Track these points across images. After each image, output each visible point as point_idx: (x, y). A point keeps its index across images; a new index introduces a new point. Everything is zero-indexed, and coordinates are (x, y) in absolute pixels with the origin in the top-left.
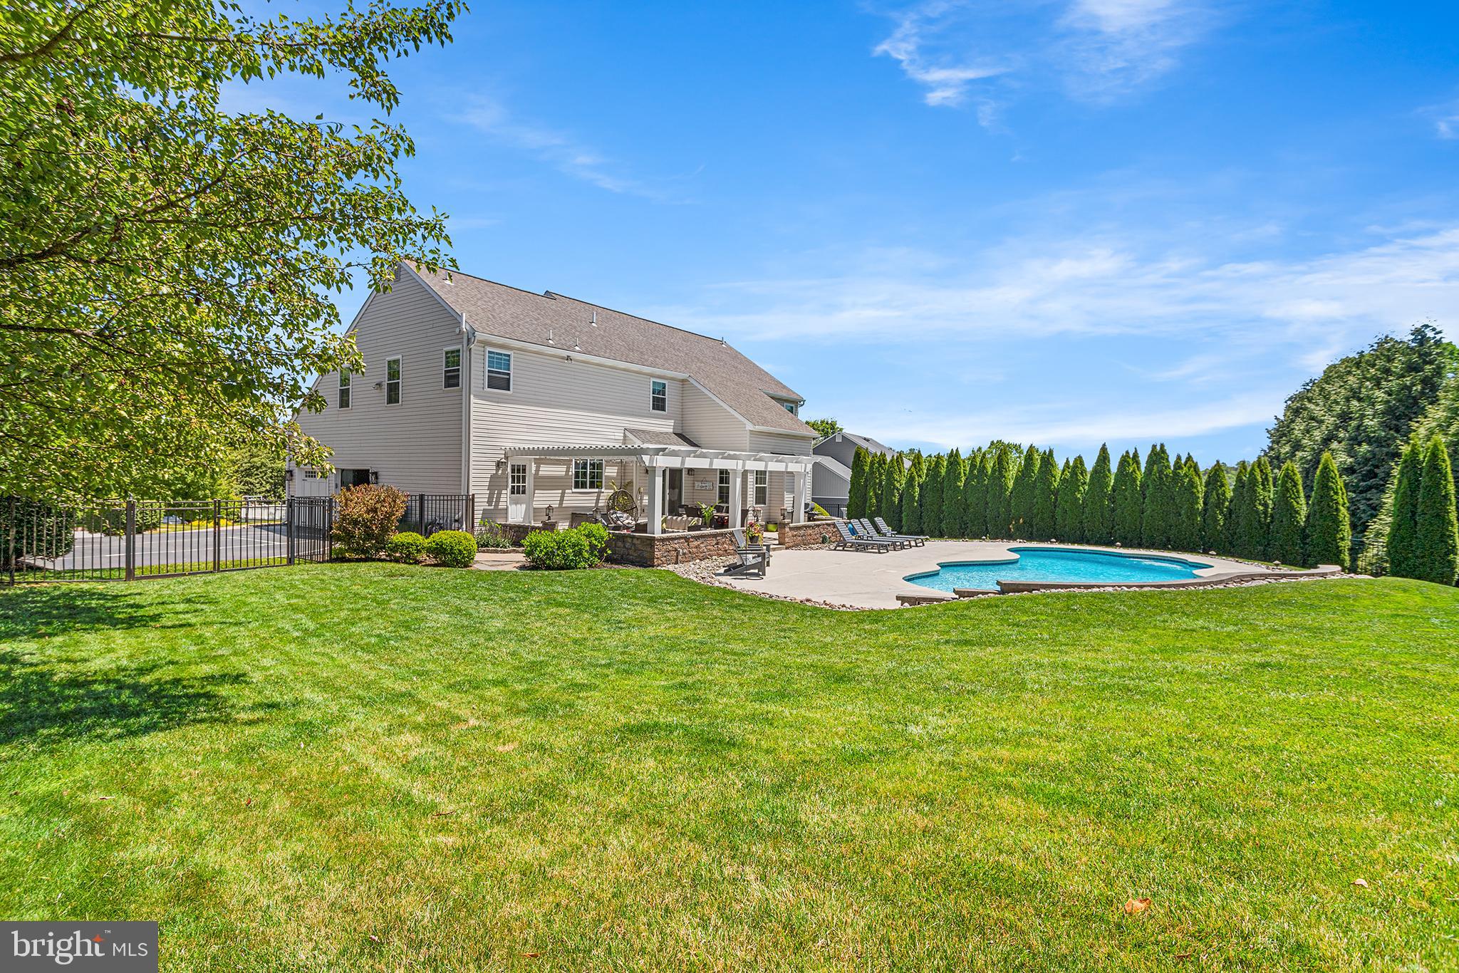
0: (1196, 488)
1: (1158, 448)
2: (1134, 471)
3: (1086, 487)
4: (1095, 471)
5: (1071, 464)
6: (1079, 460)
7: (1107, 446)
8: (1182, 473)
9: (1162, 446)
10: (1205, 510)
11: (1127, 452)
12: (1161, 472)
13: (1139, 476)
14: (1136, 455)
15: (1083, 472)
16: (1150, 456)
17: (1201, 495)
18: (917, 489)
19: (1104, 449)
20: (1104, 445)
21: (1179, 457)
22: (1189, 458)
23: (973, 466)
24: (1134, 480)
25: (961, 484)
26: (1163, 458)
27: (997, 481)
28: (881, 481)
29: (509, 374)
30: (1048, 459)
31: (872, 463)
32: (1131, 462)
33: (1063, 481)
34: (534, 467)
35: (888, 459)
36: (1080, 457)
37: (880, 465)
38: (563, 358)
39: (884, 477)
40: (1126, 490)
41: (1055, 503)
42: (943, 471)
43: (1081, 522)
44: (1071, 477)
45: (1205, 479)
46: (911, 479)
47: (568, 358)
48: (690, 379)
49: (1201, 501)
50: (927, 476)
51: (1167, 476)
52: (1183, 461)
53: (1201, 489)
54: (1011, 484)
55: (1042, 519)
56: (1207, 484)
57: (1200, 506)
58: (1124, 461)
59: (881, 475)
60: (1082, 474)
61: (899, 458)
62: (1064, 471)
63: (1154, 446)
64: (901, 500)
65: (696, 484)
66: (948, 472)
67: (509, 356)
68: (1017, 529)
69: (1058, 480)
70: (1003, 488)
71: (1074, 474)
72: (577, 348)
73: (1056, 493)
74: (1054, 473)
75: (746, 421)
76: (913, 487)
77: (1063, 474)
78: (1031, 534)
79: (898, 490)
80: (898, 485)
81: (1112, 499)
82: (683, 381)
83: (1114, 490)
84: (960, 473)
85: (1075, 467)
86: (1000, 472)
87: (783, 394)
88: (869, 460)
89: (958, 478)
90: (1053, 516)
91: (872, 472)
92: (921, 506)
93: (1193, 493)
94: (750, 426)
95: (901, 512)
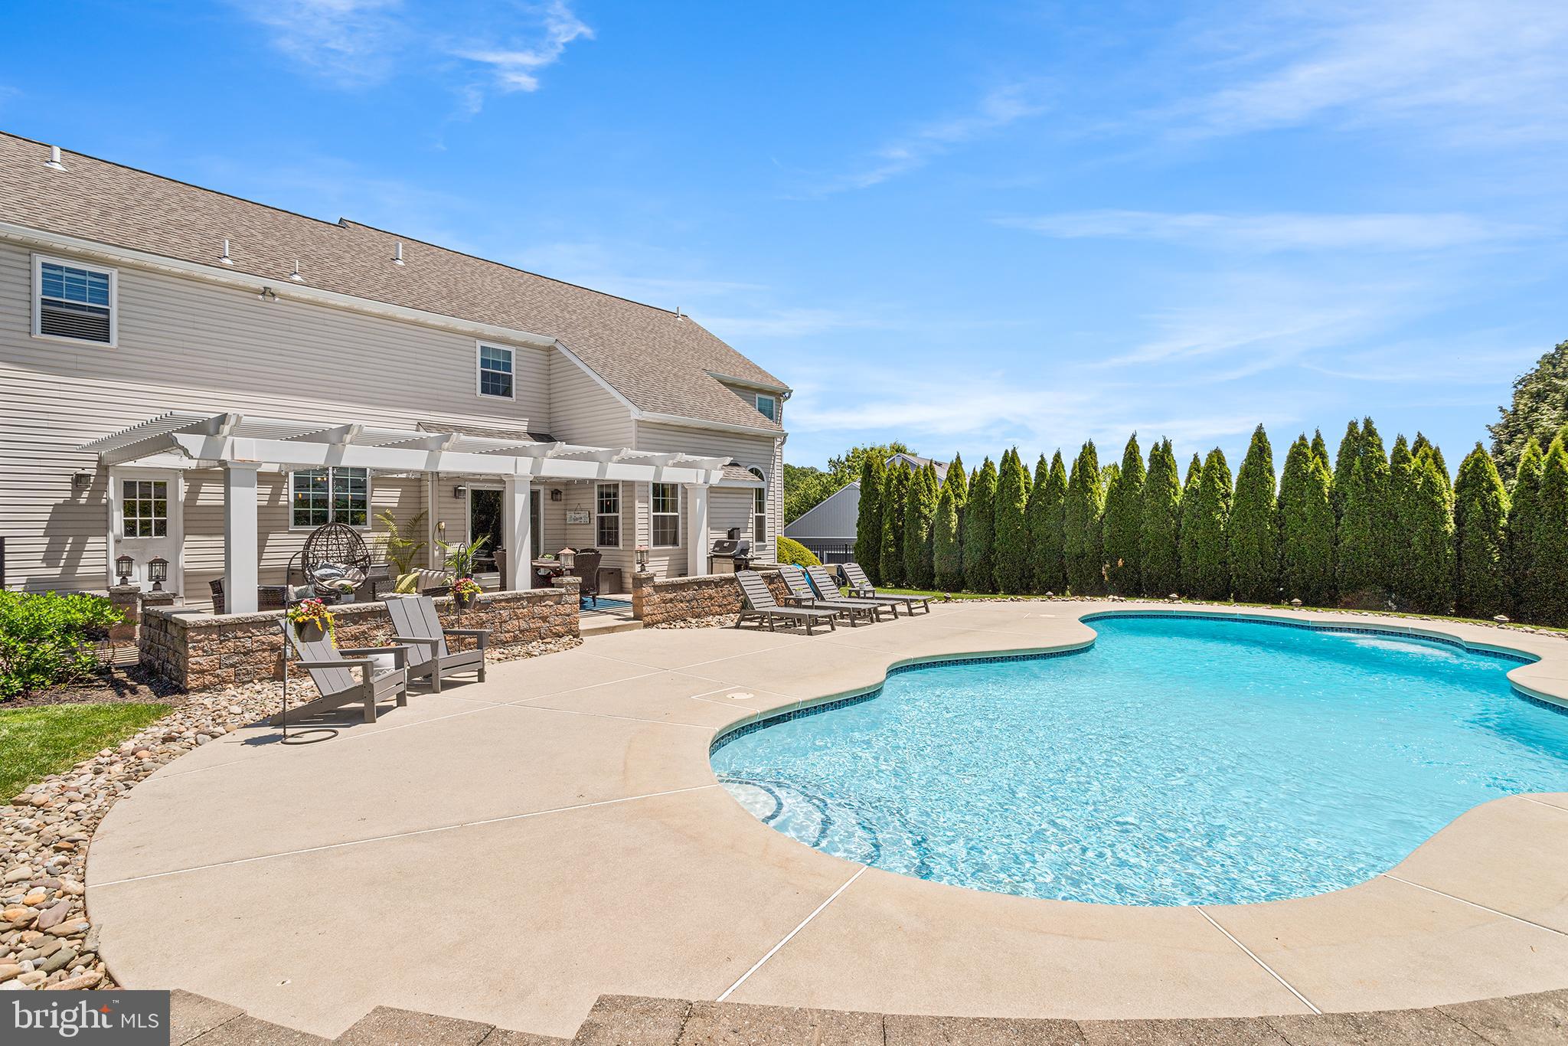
0: (1440, 494)
1: (1361, 428)
2: (1317, 469)
3: (1231, 502)
4: (1246, 473)
5: (1203, 463)
6: (1217, 456)
7: (1266, 430)
8: (1410, 468)
9: (1368, 423)
10: (1460, 534)
11: (1303, 438)
12: (1367, 467)
13: (1328, 478)
14: (1318, 444)
15: (1224, 477)
16: (1346, 443)
17: (1449, 507)
18: (954, 516)
19: (1260, 436)
20: (1260, 427)
21: (1401, 441)
22: (1421, 442)
23: (1041, 474)
24: (1319, 485)
25: (1022, 506)
26: (1371, 445)
27: (1078, 498)
28: (901, 508)
29: (106, 312)
30: (1162, 457)
31: (889, 480)
32: (1310, 454)
33: (1191, 493)
34: (183, 487)
35: (912, 474)
36: (1218, 452)
37: (900, 482)
38: (256, 292)
39: (905, 500)
40: (1302, 503)
41: (1177, 530)
42: (994, 487)
43: (1224, 563)
44: (1204, 485)
45: (1454, 475)
46: (945, 501)
47: (266, 292)
48: (558, 346)
49: (1451, 518)
50: (970, 495)
51: (1380, 475)
52: (1410, 447)
53: (1449, 499)
54: (1101, 504)
55: (1155, 560)
56: (1460, 487)
57: (1451, 527)
58: (1297, 456)
59: (901, 497)
60: (1221, 479)
61: (929, 470)
62: (1190, 476)
63: (1353, 426)
64: (931, 535)
65: (569, 514)
66: (1001, 487)
67: (106, 277)
68: (1114, 576)
69: (1181, 492)
70: (1087, 509)
71: (1208, 479)
72: (297, 278)
73: (1177, 514)
74: (1173, 480)
75: (631, 406)
76: (948, 514)
77: (1188, 480)
78: (1139, 584)
79: (925, 517)
80: (926, 512)
81: (1279, 520)
82: (549, 350)
83: (1281, 505)
84: (1019, 488)
85: (1210, 467)
86: (1084, 483)
87: (754, 380)
88: (884, 475)
89: (1017, 496)
90: (1175, 553)
91: (889, 493)
92: (961, 543)
93: (1434, 504)
94: (635, 414)
95: (931, 553)
